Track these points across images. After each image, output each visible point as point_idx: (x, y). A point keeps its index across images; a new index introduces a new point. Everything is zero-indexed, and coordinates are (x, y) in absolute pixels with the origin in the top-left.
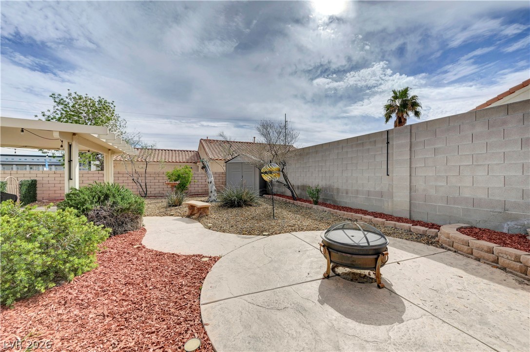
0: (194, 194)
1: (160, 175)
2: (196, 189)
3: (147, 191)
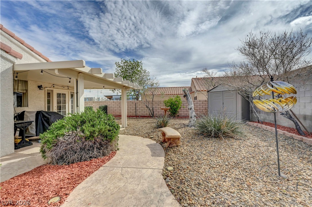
0: (183, 116)
1: (161, 103)
2: (185, 112)
3: (153, 113)
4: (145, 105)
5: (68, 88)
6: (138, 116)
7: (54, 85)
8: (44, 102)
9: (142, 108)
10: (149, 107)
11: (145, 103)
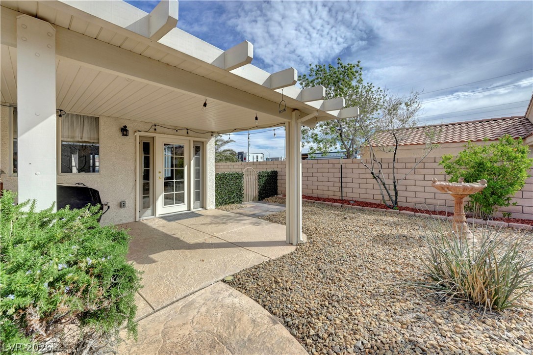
1: (427, 165)
3: (396, 196)
4: (369, 171)
5: (188, 133)
6: (348, 202)
7: (155, 125)
8: (134, 162)
9: (360, 181)
10: (383, 176)
11: (369, 166)
